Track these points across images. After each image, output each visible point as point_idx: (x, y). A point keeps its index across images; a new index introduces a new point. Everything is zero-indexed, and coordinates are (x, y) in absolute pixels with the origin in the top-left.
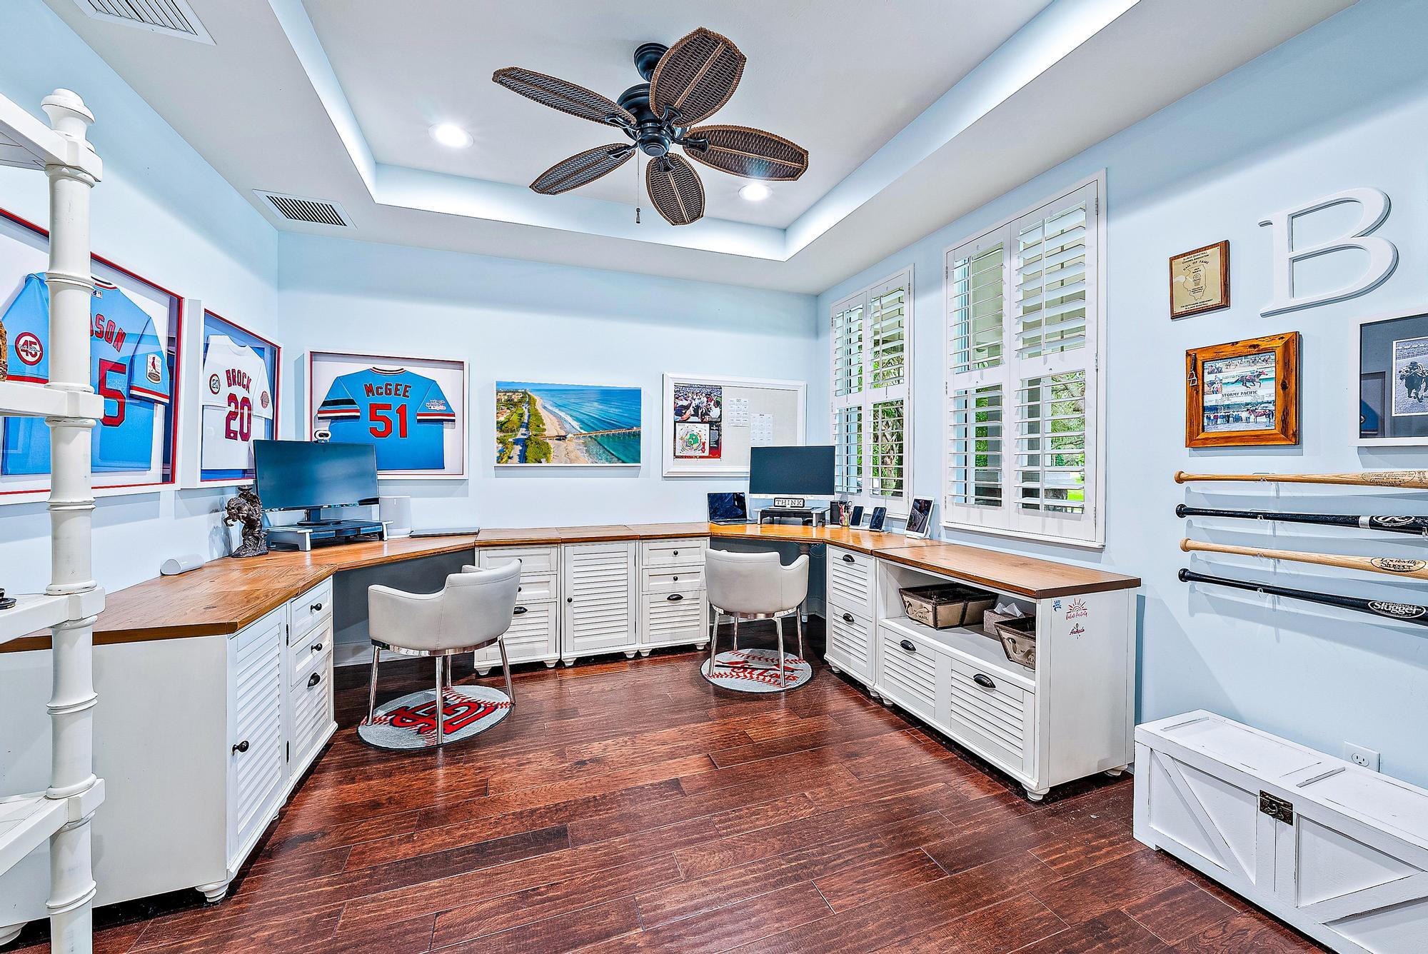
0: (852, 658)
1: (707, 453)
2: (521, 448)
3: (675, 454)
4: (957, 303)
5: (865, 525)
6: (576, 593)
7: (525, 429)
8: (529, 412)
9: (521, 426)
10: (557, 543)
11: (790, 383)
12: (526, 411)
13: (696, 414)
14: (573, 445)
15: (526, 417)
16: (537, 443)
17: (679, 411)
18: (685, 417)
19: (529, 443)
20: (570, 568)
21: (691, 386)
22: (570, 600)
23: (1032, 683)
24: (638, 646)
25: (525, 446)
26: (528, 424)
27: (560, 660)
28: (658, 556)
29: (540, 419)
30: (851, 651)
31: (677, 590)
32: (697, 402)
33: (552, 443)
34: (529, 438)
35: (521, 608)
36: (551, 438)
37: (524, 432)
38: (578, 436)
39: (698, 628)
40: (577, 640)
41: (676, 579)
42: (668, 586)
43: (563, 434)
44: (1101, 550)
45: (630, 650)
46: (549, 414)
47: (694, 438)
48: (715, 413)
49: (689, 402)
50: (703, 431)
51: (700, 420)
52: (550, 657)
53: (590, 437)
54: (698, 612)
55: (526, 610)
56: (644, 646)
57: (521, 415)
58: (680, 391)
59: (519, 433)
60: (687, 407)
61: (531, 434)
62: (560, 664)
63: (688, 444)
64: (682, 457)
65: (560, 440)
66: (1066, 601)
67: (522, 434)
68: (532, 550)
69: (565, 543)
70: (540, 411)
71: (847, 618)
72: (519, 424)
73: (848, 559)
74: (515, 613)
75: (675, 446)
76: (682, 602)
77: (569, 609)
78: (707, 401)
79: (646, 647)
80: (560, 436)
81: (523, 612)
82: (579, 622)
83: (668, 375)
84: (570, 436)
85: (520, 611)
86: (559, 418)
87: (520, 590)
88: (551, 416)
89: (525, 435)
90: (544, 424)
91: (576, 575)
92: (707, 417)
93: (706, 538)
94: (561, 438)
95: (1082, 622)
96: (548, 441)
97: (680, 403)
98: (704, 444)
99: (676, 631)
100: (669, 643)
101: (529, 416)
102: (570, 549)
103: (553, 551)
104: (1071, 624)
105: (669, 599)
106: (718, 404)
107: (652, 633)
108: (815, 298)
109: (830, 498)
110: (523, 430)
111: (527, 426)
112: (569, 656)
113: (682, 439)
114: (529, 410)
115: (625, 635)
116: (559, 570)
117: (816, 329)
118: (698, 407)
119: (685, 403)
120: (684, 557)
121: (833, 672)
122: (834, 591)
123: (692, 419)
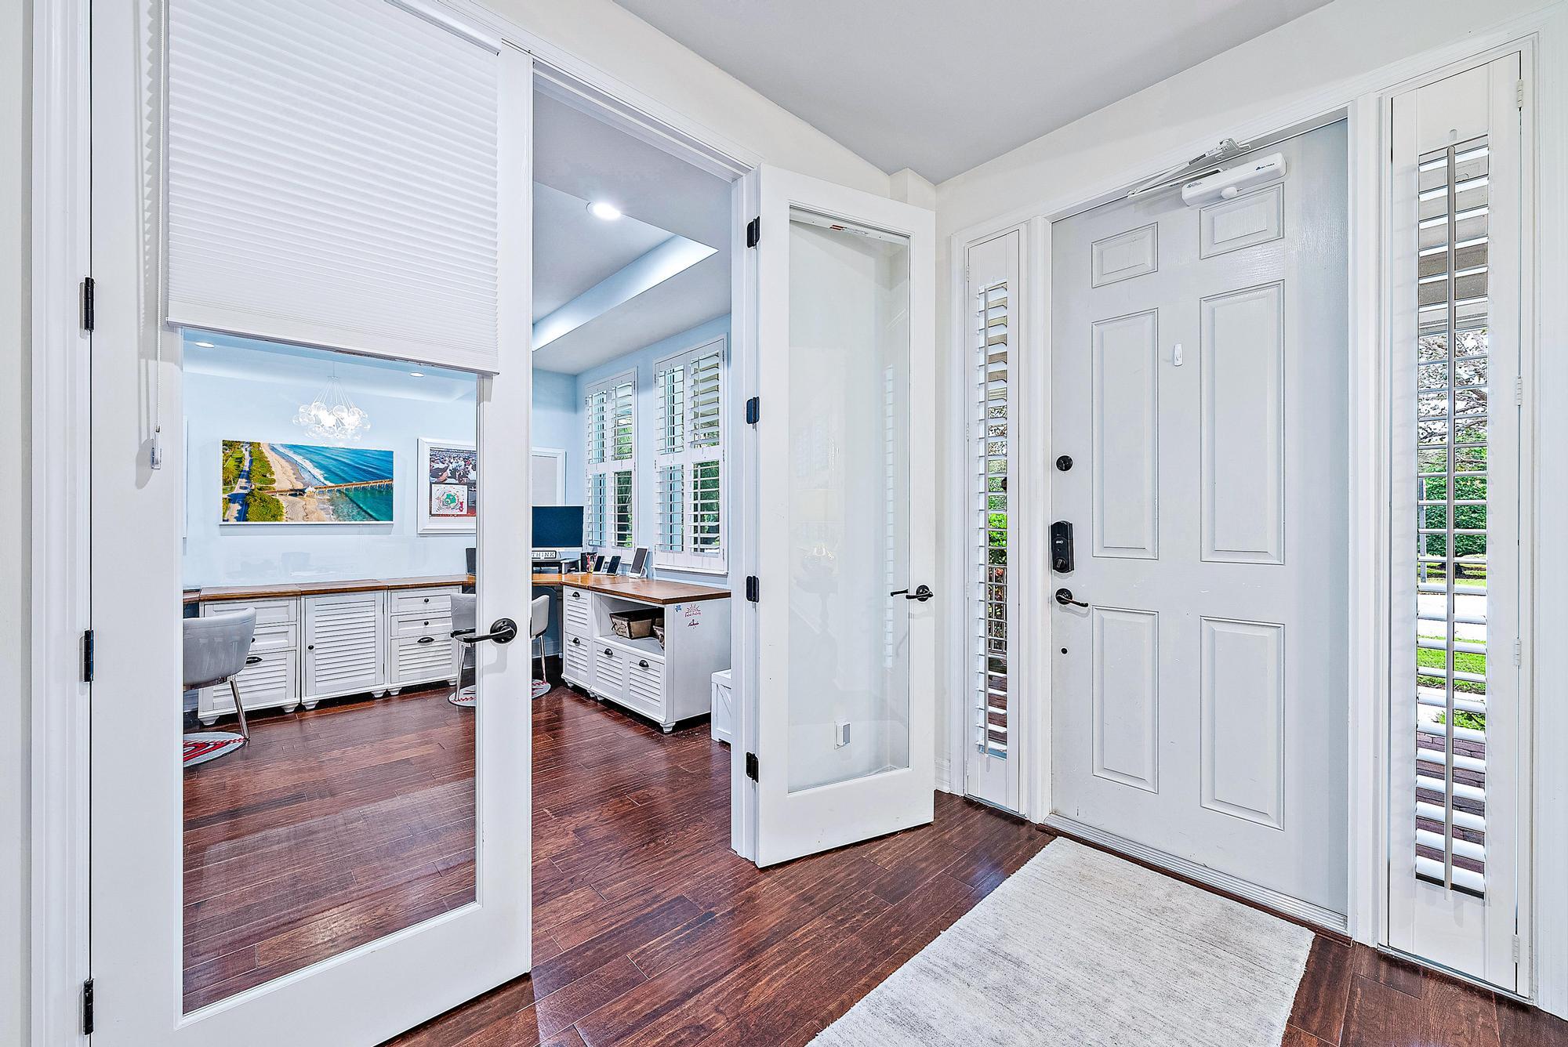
0: (579, 671)
1: (465, 512)
2: (240, 508)
3: (430, 512)
4: (661, 402)
5: (604, 571)
6: (318, 641)
7: (244, 480)
8: (251, 456)
9: (240, 476)
10: (297, 595)
11: (550, 451)
12: (247, 454)
13: (453, 476)
14: (313, 502)
15: (246, 463)
16: (263, 500)
17: (435, 473)
18: (441, 479)
19: (252, 500)
20: (311, 618)
21: (448, 450)
22: (311, 648)
23: (663, 658)
24: (387, 686)
25: (246, 505)
26: (249, 473)
27: (300, 704)
28: (410, 603)
29: (267, 466)
30: (579, 666)
31: (428, 633)
32: (454, 465)
33: (284, 501)
34: (251, 494)
35: (255, 658)
36: (281, 492)
37: (244, 485)
38: (321, 489)
39: (450, 666)
40: (318, 685)
41: (426, 624)
42: (419, 630)
43: (300, 486)
44: (726, 576)
45: (377, 689)
46: (278, 457)
47: (451, 498)
48: (472, 476)
49: (446, 465)
50: (461, 492)
51: (457, 482)
52: (289, 701)
53: (339, 491)
54: (450, 652)
55: (261, 660)
56: (393, 685)
57: (240, 460)
58: (436, 455)
59: (237, 487)
60: (445, 470)
61: (253, 487)
62: (300, 708)
63: (445, 504)
64: (439, 515)
65: (295, 495)
66: (684, 606)
67: (241, 488)
68: (269, 603)
69: (305, 595)
70: (267, 454)
71: (575, 641)
72: (236, 472)
73: (576, 595)
74: (248, 662)
75: (431, 505)
76: (433, 644)
77: (310, 656)
78: (465, 465)
79: (394, 686)
80: (296, 490)
81: (257, 661)
82: (322, 667)
83: (423, 439)
84: (309, 490)
85: (254, 660)
86: (295, 464)
87: (253, 640)
88: (283, 462)
89: (245, 488)
90: (272, 473)
91: (318, 625)
92: (465, 479)
93: (457, 587)
94: (298, 493)
95: (697, 618)
96: (277, 496)
97: (436, 466)
98: (461, 503)
99: (427, 670)
100: (419, 681)
101: (251, 462)
102: (310, 601)
103: (292, 603)
104: (689, 620)
105: (419, 641)
106: (474, 468)
107: (401, 673)
108: (574, 378)
109: (579, 550)
110: (242, 482)
111: (248, 476)
112: (310, 698)
113: (438, 498)
114: (250, 452)
115: (373, 676)
116: (300, 623)
117: (575, 404)
118: (455, 470)
119: (441, 466)
120: (434, 604)
121: (568, 687)
122: (569, 622)
123: (449, 480)
